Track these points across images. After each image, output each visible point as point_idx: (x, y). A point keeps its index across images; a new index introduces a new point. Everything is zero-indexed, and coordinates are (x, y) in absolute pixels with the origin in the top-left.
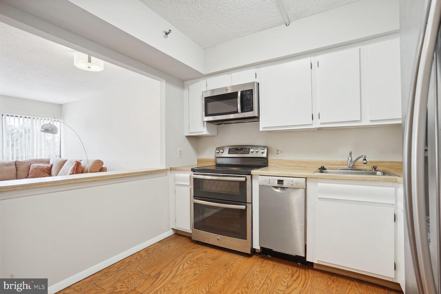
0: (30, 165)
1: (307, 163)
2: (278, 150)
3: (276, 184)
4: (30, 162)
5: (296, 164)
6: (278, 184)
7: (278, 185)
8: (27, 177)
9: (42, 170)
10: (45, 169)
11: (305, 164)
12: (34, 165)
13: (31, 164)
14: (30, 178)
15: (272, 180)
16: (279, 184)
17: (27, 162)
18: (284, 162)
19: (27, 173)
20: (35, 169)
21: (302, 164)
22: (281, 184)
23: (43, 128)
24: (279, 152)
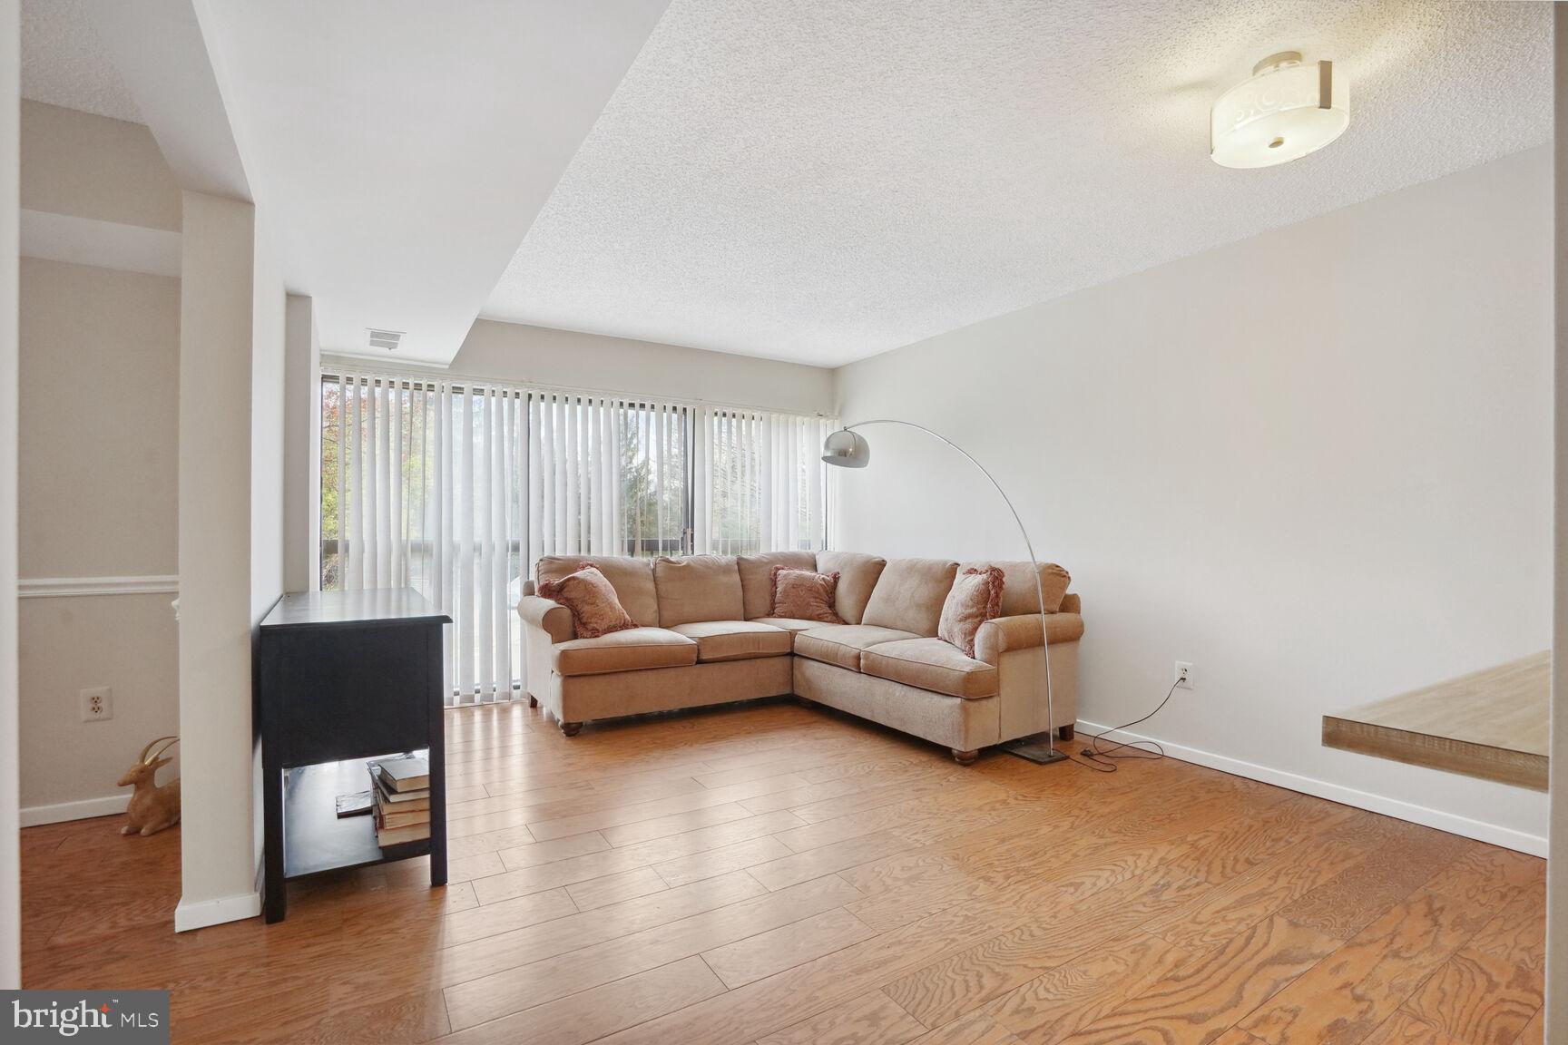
0: (775, 574)
4: (771, 562)
8: (771, 613)
9: (811, 590)
10: (820, 588)
12: (789, 574)
13: (778, 569)
14: (781, 617)
17: (767, 564)
19: (768, 598)
20: (794, 588)
23: (831, 446)
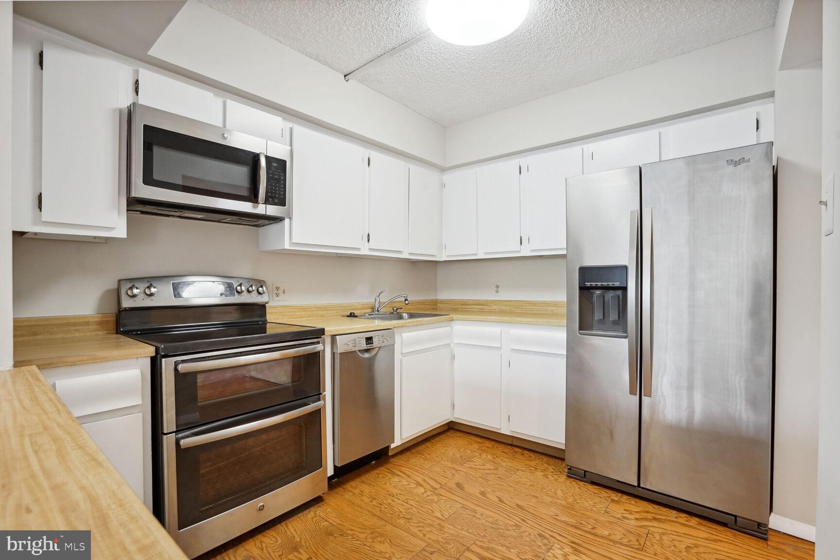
1: (325, 308)
2: (278, 289)
3: (364, 346)
5: (310, 313)
6: (366, 344)
7: (367, 347)
11: (322, 310)
15: (359, 339)
16: (368, 344)
18: (292, 310)
21: (319, 312)
22: (371, 344)
24: (280, 291)
